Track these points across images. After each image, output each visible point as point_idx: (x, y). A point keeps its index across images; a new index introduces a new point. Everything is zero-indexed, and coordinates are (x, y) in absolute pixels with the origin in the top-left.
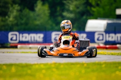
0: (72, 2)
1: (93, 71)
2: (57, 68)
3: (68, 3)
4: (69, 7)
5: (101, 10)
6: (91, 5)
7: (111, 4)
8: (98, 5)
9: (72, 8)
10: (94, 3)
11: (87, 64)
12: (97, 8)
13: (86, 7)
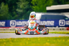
0: (22, 3)
1: (33, 43)
2: (13, 41)
3: (19, 3)
4: (20, 6)
5: (38, 7)
6: (32, 5)
7: (44, 4)
8: (36, 5)
9: (21, 6)
10: (34, 4)
11: (30, 39)
12: (36, 6)
13: (29, 6)
